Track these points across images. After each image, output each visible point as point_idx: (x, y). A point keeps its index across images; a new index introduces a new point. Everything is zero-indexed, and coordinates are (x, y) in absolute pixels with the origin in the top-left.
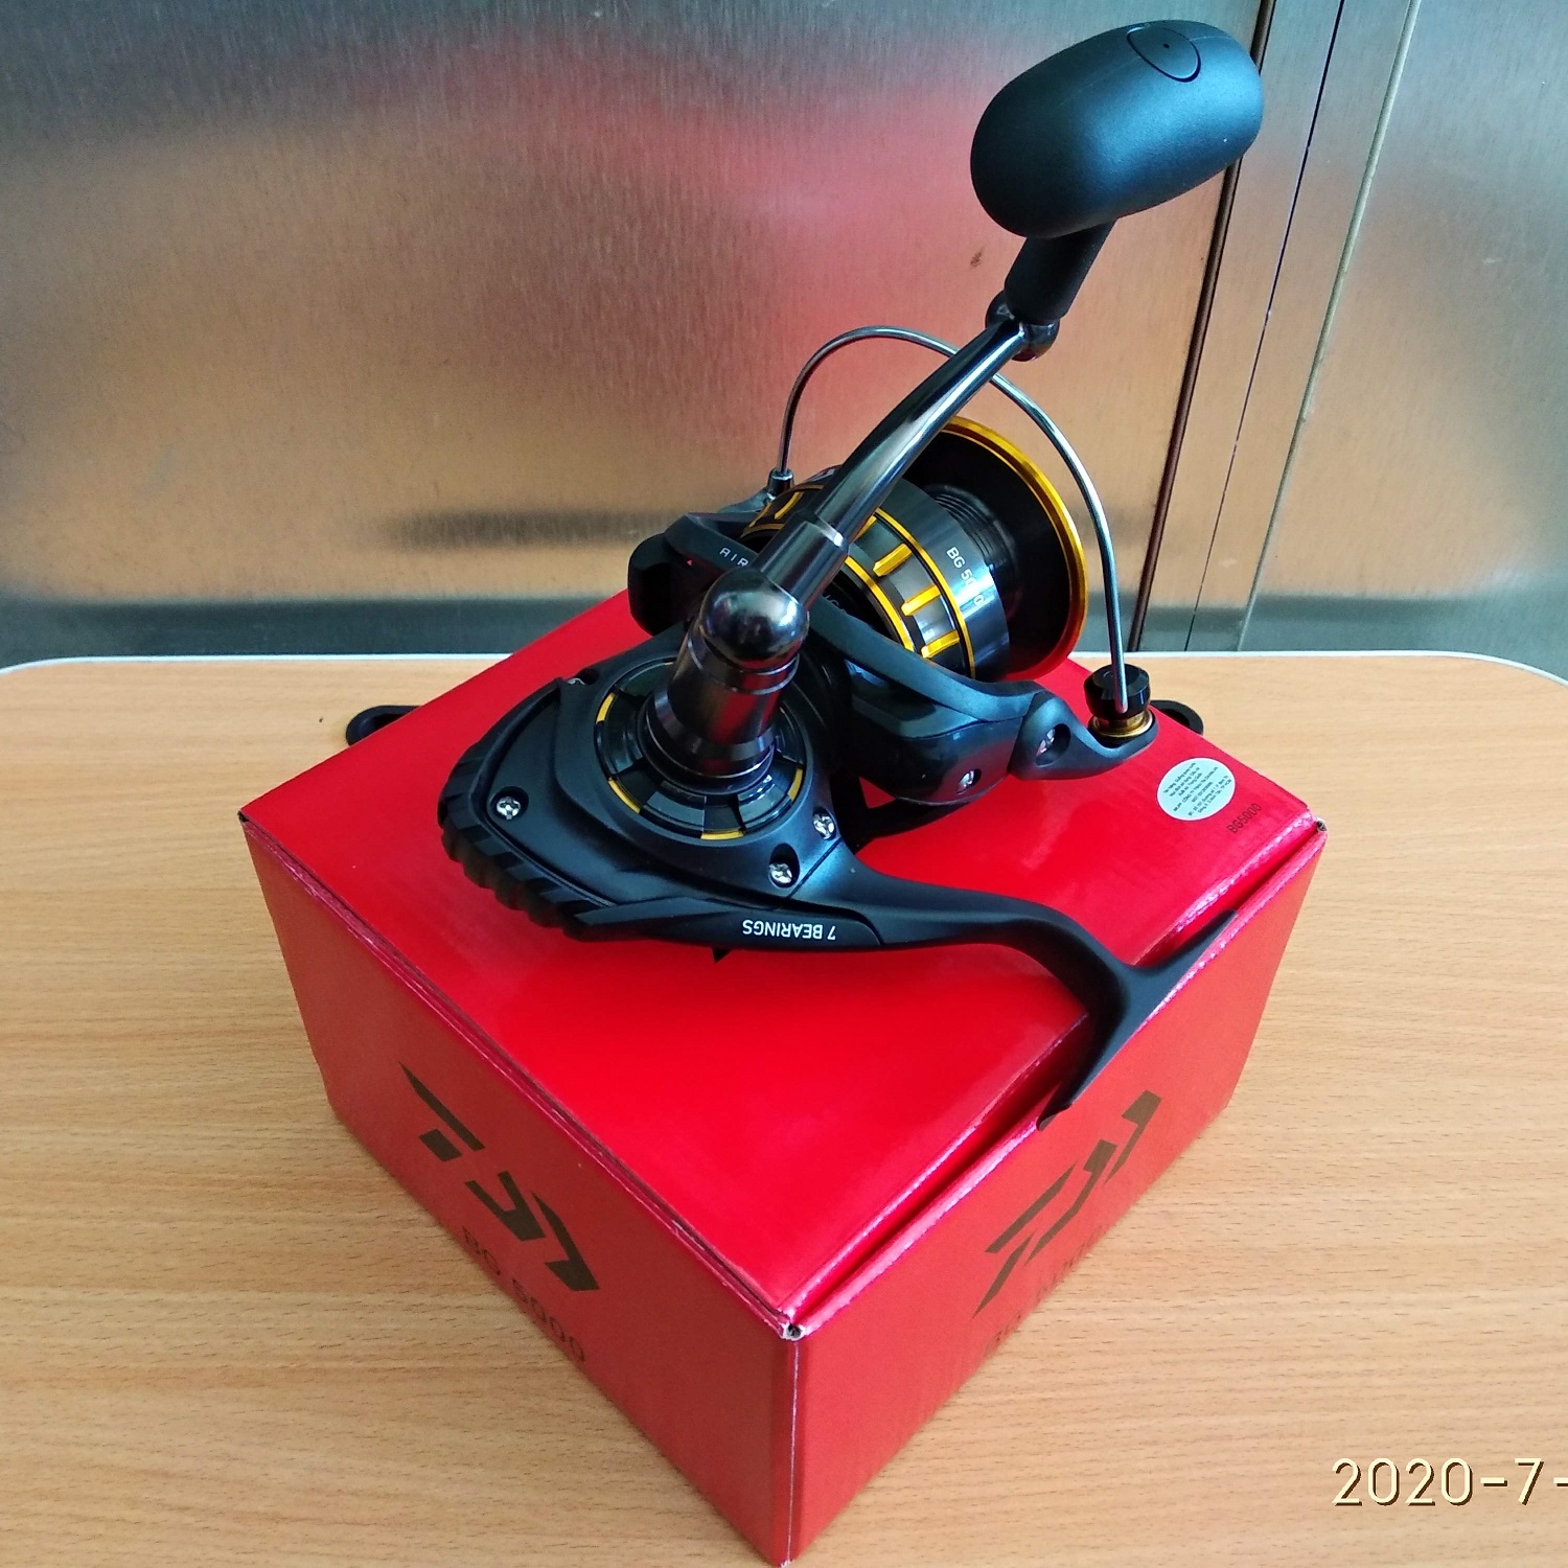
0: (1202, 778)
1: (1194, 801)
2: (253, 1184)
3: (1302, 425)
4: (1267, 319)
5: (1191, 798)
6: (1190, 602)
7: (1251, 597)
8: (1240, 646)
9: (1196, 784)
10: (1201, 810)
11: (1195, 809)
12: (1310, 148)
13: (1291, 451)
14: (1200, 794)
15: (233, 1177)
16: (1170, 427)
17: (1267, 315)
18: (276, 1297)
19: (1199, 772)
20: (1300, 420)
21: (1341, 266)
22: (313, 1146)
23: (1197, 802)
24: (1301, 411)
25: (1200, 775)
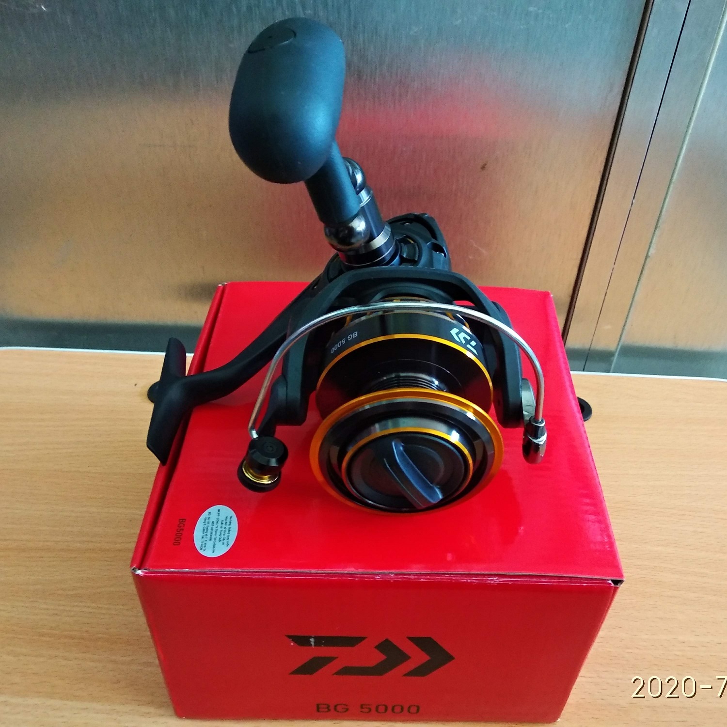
0: (217, 540)
1: (213, 522)
2: (66, 637)
3: (648, 259)
4: (632, 204)
5: (215, 523)
6: (587, 346)
7: (618, 344)
8: (612, 370)
9: (218, 533)
10: (205, 519)
11: (209, 518)
12: (658, 118)
13: (642, 272)
14: (212, 529)
15: (57, 632)
16: (580, 256)
17: (632, 202)
18: (70, 703)
19: (221, 542)
20: (647, 257)
21: (671, 179)
22: (102, 617)
23: (211, 523)
24: (649, 250)
25: (220, 541)
